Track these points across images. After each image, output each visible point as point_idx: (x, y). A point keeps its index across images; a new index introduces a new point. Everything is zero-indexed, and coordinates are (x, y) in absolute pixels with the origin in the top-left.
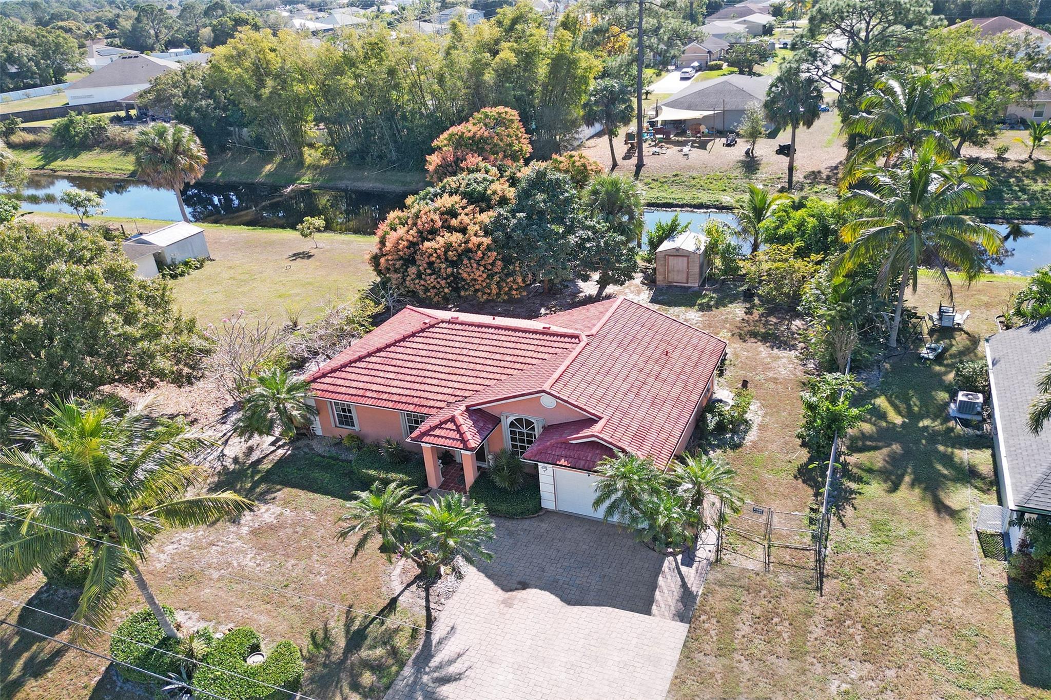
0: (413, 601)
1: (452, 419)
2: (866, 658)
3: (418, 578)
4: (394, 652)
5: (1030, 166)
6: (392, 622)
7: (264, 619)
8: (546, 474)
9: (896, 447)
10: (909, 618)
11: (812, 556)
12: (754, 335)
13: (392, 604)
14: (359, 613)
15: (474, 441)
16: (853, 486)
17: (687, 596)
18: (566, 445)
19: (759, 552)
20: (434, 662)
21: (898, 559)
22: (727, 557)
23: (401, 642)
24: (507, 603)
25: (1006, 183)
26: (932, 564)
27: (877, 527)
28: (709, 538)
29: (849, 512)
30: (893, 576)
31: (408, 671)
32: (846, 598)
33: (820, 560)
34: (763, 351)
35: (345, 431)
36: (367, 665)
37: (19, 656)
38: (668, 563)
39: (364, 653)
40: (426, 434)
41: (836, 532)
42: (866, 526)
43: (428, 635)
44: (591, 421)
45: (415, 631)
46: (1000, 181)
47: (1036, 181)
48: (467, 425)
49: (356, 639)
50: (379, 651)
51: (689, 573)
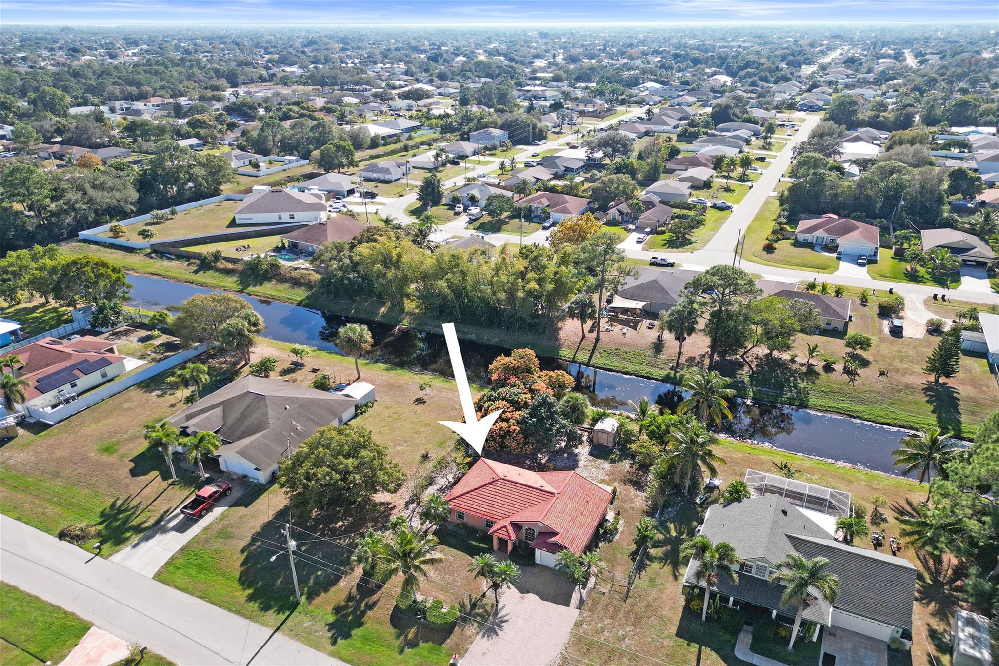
0: (490, 594)
1: (505, 527)
2: (633, 625)
3: (492, 586)
4: (486, 611)
5: (804, 369)
6: (485, 601)
7: (442, 597)
8: (538, 552)
9: (669, 547)
10: (649, 613)
11: (626, 589)
12: (630, 481)
13: (484, 595)
14: (474, 596)
15: (513, 537)
16: (648, 562)
17: (582, 601)
18: (546, 542)
19: (609, 586)
20: (499, 616)
21: (654, 593)
22: (597, 587)
23: (488, 608)
24: (522, 598)
25: (788, 380)
26: (664, 596)
27: (652, 580)
28: (593, 580)
29: (643, 573)
30: (650, 599)
31: (491, 618)
32: (633, 605)
33: (628, 591)
34: (632, 491)
35: (459, 521)
36: (478, 615)
37: (362, 602)
38: (577, 588)
39: (477, 611)
40: (495, 532)
41: (637, 581)
42: (647, 579)
43: (497, 605)
44: (555, 534)
45: (493, 605)
46: (785, 378)
47: (803, 380)
48: (510, 529)
49: (474, 606)
50: (481, 611)
51: (584, 592)
